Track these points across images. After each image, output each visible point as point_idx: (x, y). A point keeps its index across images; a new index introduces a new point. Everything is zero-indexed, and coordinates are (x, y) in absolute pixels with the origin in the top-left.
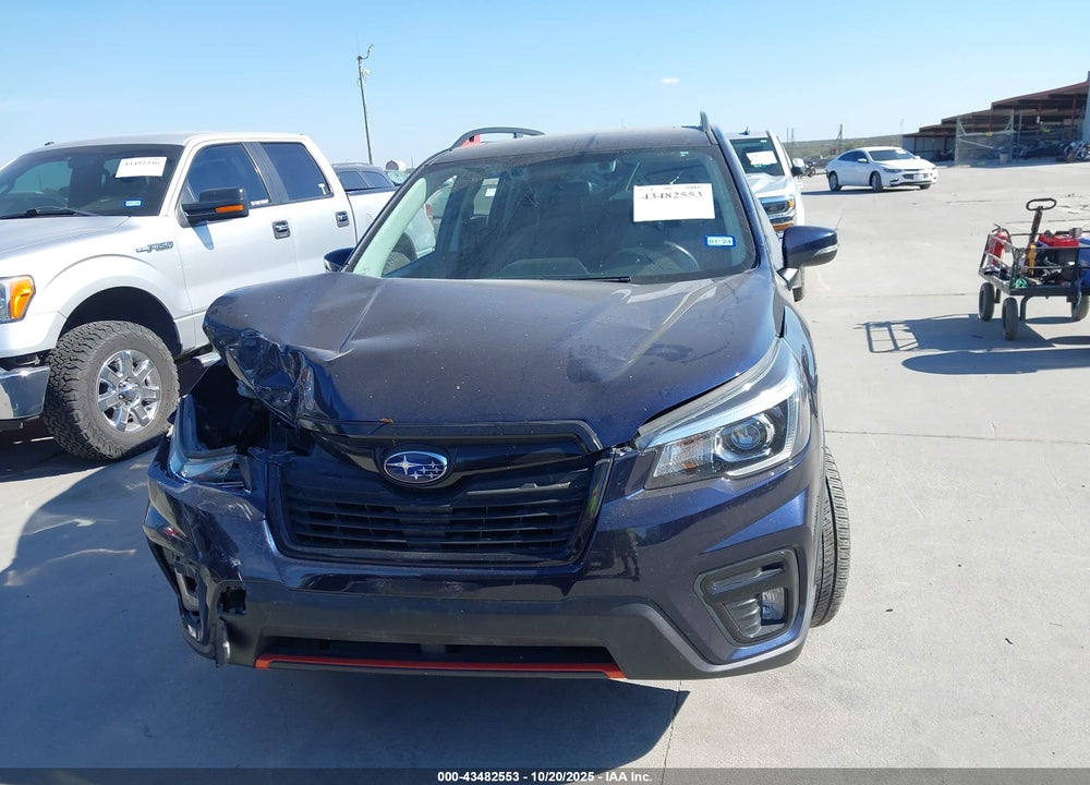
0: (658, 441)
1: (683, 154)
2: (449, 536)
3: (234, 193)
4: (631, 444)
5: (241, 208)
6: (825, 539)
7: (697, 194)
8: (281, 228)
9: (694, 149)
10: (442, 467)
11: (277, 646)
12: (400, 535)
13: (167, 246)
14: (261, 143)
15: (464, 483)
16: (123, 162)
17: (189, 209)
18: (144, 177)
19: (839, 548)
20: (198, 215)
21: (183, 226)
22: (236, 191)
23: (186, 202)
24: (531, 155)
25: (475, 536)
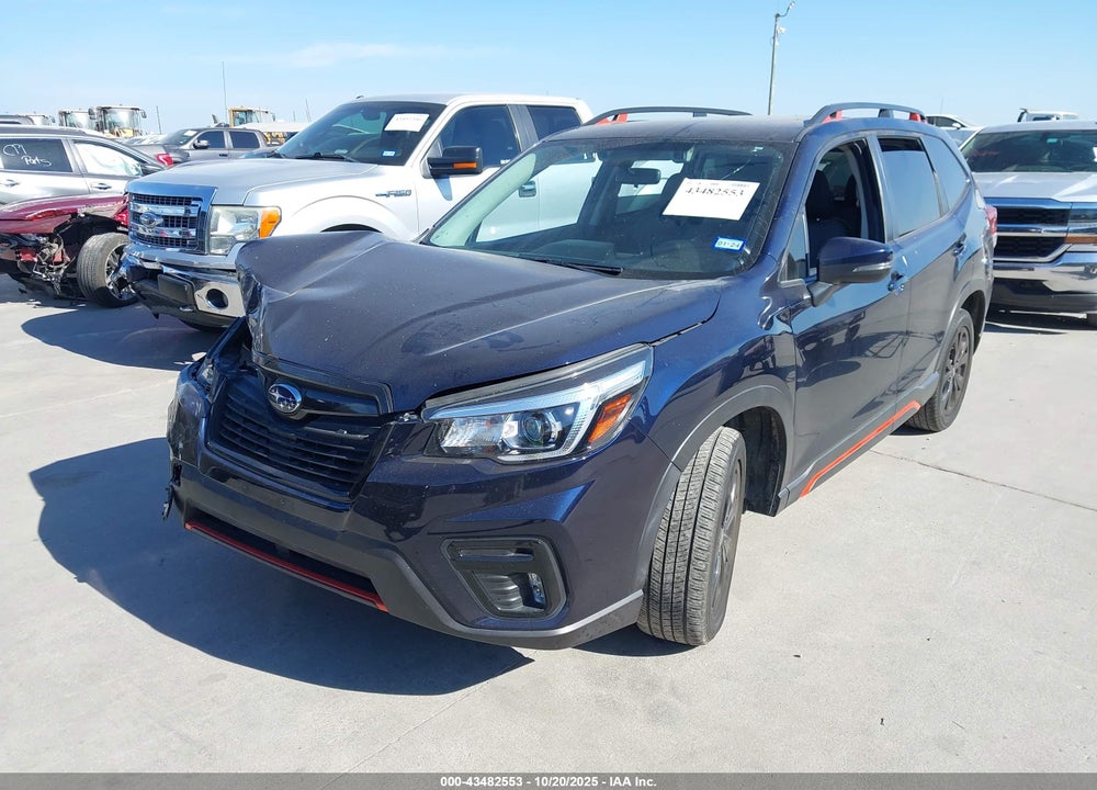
0: (438, 416)
1: (756, 149)
2: (292, 460)
3: (471, 152)
4: (417, 411)
5: (474, 165)
6: (679, 554)
7: (738, 192)
8: (527, 187)
9: (771, 145)
10: (295, 403)
11: (200, 518)
12: (267, 451)
13: (407, 193)
14: (528, 106)
15: (309, 419)
16: (397, 116)
17: (432, 162)
18: (405, 132)
19: (692, 567)
20: (440, 170)
21: (425, 177)
22: (473, 150)
23: (434, 156)
24: (622, 138)
25: (305, 464)
